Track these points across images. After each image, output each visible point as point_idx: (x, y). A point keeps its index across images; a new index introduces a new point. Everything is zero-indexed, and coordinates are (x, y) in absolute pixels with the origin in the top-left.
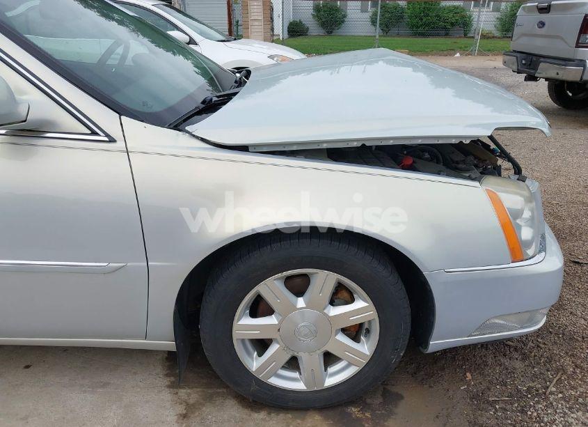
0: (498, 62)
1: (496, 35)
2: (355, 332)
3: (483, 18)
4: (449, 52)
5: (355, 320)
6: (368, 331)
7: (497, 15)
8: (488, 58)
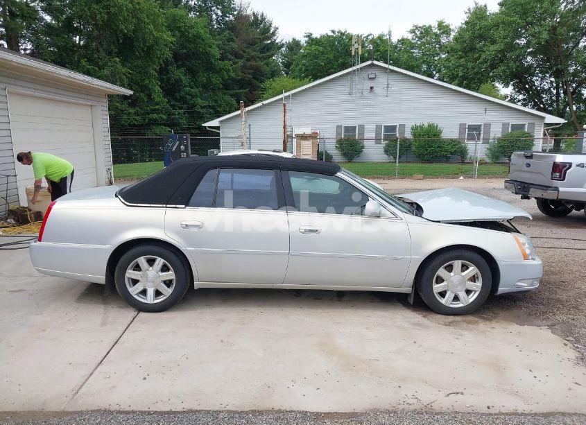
0: (500, 184)
1: (488, 161)
2: (473, 279)
3: (479, 151)
4: (455, 175)
5: (472, 274)
6: (477, 278)
7: (487, 146)
8: (485, 180)
